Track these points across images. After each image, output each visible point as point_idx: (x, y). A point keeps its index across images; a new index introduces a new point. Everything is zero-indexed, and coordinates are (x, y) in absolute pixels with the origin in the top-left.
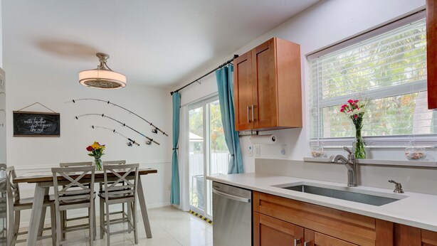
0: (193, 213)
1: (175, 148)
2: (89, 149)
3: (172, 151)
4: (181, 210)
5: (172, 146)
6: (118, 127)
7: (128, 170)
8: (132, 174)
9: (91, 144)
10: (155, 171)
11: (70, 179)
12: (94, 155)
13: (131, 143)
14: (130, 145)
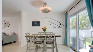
0: (71, 48)
1: (66, 29)
2: (43, 29)
3: (65, 30)
4: (68, 46)
5: (65, 28)
6: (52, 24)
7: (52, 36)
8: (53, 36)
9: (43, 28)
10: (60, 36)
11: (36, 37)
12: (44, 30)
13: (54, 27)
14: (54, 28)
